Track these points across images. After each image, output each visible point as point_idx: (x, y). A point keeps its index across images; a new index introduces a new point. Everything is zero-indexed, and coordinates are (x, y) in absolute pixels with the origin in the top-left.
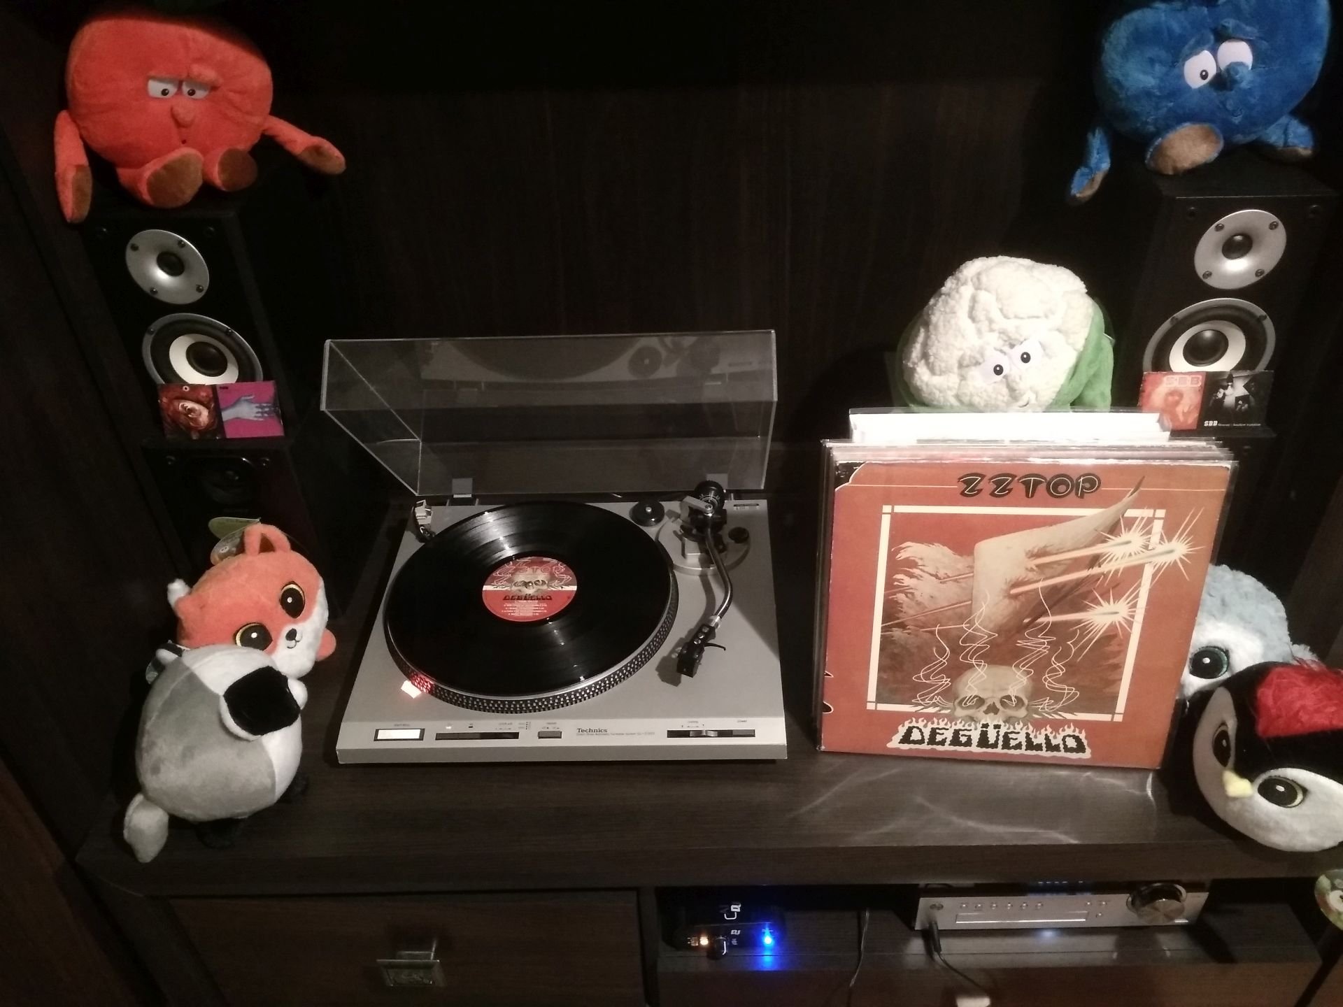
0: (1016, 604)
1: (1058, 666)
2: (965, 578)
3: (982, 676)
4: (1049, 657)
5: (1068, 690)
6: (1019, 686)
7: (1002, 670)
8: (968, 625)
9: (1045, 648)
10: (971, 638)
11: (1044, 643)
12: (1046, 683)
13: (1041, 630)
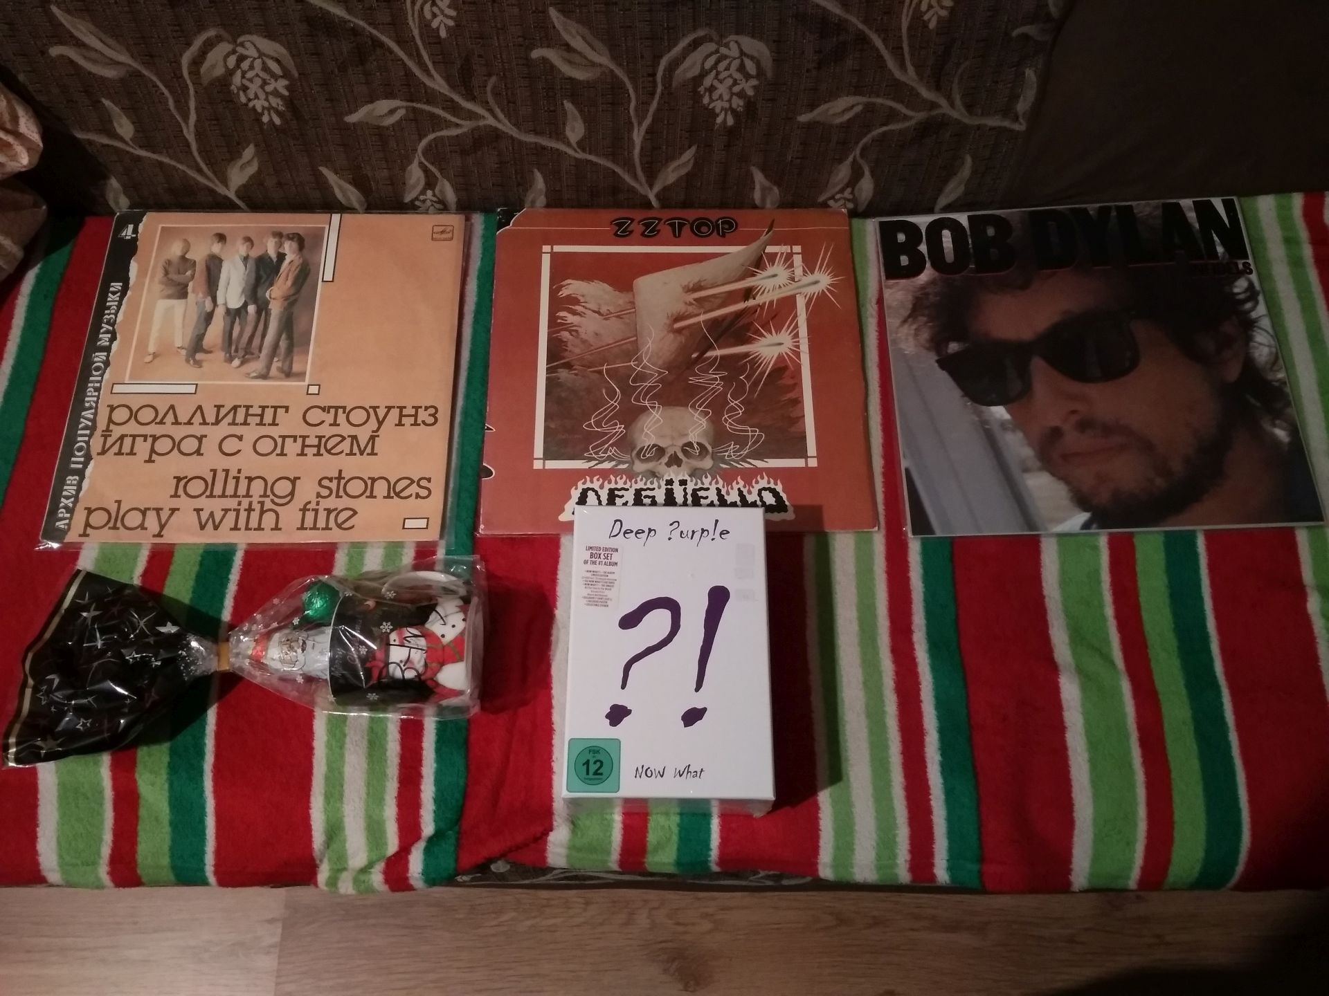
0: (682, 339)
1: (735, 404)
2: (628, 313)
3: (658, 421)
4: (724, 394)
5: (752, 432)
6: (699, 431)
7: (677, 412)
8: (636, 363)
9: (718, 385)
10: (641, 377)
11: (716, 379)
12: (727, 425)
13: (711, 365)
